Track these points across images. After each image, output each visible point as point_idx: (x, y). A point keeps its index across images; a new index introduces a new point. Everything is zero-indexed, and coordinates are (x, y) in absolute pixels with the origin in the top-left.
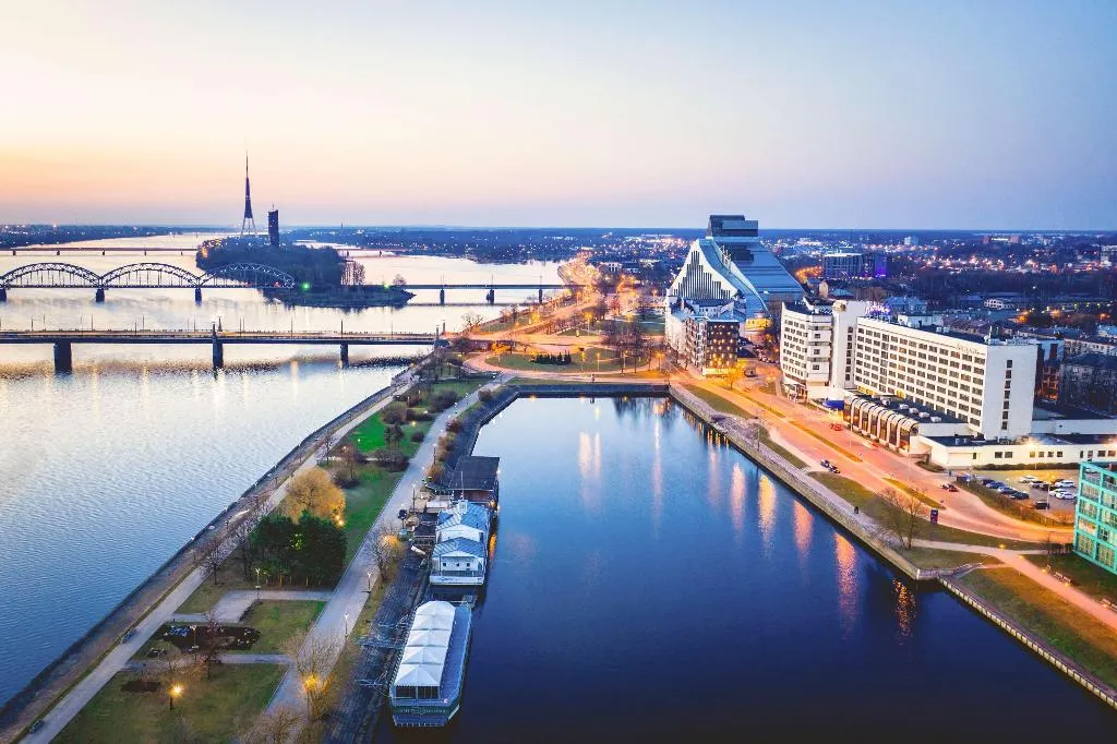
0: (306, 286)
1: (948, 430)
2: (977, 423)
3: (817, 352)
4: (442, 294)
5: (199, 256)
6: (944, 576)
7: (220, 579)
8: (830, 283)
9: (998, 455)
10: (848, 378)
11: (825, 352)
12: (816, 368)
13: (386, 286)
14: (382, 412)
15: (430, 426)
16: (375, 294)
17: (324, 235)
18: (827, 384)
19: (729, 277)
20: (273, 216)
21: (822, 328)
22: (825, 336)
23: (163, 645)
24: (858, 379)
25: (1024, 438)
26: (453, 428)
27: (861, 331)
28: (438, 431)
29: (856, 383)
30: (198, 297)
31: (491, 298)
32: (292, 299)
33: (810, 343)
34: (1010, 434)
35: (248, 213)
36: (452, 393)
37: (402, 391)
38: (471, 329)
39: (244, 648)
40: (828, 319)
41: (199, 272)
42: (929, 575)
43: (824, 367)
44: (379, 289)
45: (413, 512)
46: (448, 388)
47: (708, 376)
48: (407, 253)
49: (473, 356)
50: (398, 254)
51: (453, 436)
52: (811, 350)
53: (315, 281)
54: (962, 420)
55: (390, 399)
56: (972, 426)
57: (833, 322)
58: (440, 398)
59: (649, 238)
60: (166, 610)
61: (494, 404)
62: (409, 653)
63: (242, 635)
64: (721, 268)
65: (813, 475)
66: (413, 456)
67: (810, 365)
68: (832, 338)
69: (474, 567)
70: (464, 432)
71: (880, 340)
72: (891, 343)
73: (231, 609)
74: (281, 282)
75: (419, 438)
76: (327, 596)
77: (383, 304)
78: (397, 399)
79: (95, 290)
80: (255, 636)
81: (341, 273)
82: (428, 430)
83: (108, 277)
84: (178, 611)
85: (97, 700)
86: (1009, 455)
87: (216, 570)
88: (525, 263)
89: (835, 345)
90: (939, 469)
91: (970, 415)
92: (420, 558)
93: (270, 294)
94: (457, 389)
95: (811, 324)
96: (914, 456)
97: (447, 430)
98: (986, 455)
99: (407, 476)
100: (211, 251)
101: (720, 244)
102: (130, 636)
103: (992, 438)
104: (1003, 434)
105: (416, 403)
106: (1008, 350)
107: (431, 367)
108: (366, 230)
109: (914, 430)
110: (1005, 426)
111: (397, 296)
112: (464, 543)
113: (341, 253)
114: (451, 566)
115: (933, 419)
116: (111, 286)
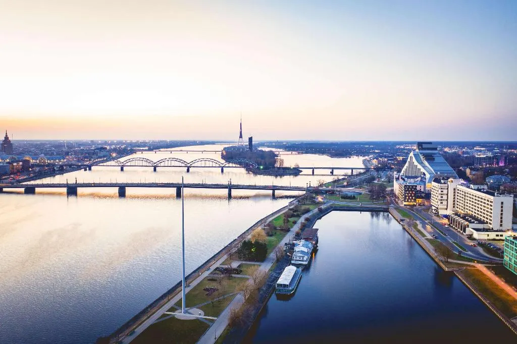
0: (262, 167)
1: (481, 226)
2: (490, 224)
3: (442, 197)
4: (313, 171)
5: (222, 154)
6: (455, 271)
7: (231, 257)
8: (471, 169)
9: (497, 235)
10: (454, 207)
11: (445, 197)
12: (442, 203)
13: (292, 168)
14: (284, 213)
15: (299, 218)
16: (287, 171)
17: (270, 145)
18: (446, 209)
19: (424, 167)
20: (251, 139)
21: (444, 188)
22: (445, 192)
23: (217, 272)
24: (457, 207)
25: (508, 230)
26: (307, 219)
27: (458, 190)
28: (302, 220)
29: (457, 209)
30: (222, 171)
31: (332, 173)
32: (256, 172)
33: (440, 194)
34: (503, 228)
35: (241, 137)
36: (308, 208)
37: (291, 207)
38: (321, 185)
39: (238, 274)
40: (446, 185)
41: (223, 161)
42: (450, 270)
43: (445, 203)
44: (288, 169)
45: (289, 244)
46: (307, 207)
48: (302, 153)
49: (319, 195)
50: (299, 153)
51: (306, 222)
52: (440, 196)
53: (265, 165)
54: (487, 223)
55: (287, 210)
56: (489, 225)
57: (448, 186)
58: (304, 210)
59: (406, 146)
60: (217, 264)
61: (322, 213)
62: (282, 276)
63: (238, 271)
64: (421, 163)
65: (427, 239)
66: (292, 228)
67: (439, 202)
68: (448, 192)
69: (305, 259)
70: (311, 221)
71: (463, 193)
72: (466, 195)
73: (235, 265)
74: (252, 166)
75: (295, 223)
76: (261, 264)
77: (290, 174)
78: (290, 209)
79: (187, 168)
80: (241, 271)
81: (275, 162)
82: (298, 220)
83: (191, 163)
84: (220, 265)
85: (201, 282)
86: (501, 236)
87: (231, 255)
88: (350, 157)
89: (449, 195)
90: (474, 239)
91: (489, 221)
92: (290, 256)
93: (249, 170)
94: (311, 207)
95: (440, 187)
96: (467, 235)
97: (305, 220)
98: (493, 235)
99: (289, 234)
100: (226, 152)
101: (421, 153)
102: (209, 269)
103: (496, 229)
104: (501, 228)
105: (296, 211)
106: (502, 198)
107: (303, 199)
108: (287, 142)
109: (468, 226)
110: (501, 225)
111: (296, 172)
112: (302, 252)
113: (276, 153)
114: (298, 259)
115: (475, 222)
116: (192, 167)
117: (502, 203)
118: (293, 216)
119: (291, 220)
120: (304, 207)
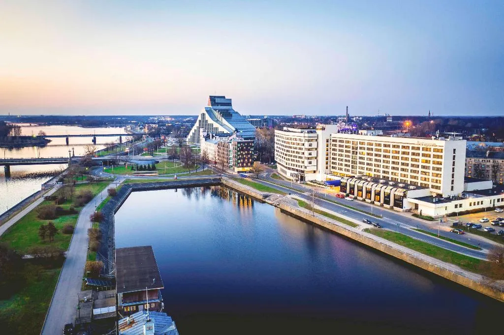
4: (67, 140)
9: (456, 206)
10: (327, 167)
11: (314, 154)
12: (310, 163)
13: (34, 136)
15: (76, 218)
16: (28, 141)
18: (315, 172)
19: (222, 125)
21: (312, 140)
22: (314, 145)
24: (333, 168)
27: (334, 141)
29: (332, 170)
31: (94, 141)
34: (457, 193)
36: (88, 193)
37: (51, 193)
38: (91, 154)
40: (315, 135)
43: (314, 162)
46: (85, 189)
47: (239, 172)
49: (96, 168)
50: (40, 125)
51: (97, 226)
52: (307, 153)
54: (427, 187)
55: (42, 199)
56: (433, 190)
57: (317, 137)
58: (80, 197)
61: (118, 197)
64: (217, 121)
67: (306, 162)
68: (317, 146)
72: (360, 145)
77: (33, 145)
78: (47, 199)
81: (7, 132)
82: (76, 222)
86: (461, 206)
89: (320, 149)
90: (431, 218)
91: (430, 184)
94: (93, 189)
95: (307, 138)
96: (406, 211)
97: (92, 221)
98: (451, 207)
101: (216, 110)
103: (447, 197)
104: (453, 194)
105: (63, 201)
107: (69, 176)
109: (405, 195)
110: (452, 189)
111: (41, 142)
115: (412, 188)
117: (454, 150)
118: (60, 213)
119: (60, 223)
120: (78, 191)
